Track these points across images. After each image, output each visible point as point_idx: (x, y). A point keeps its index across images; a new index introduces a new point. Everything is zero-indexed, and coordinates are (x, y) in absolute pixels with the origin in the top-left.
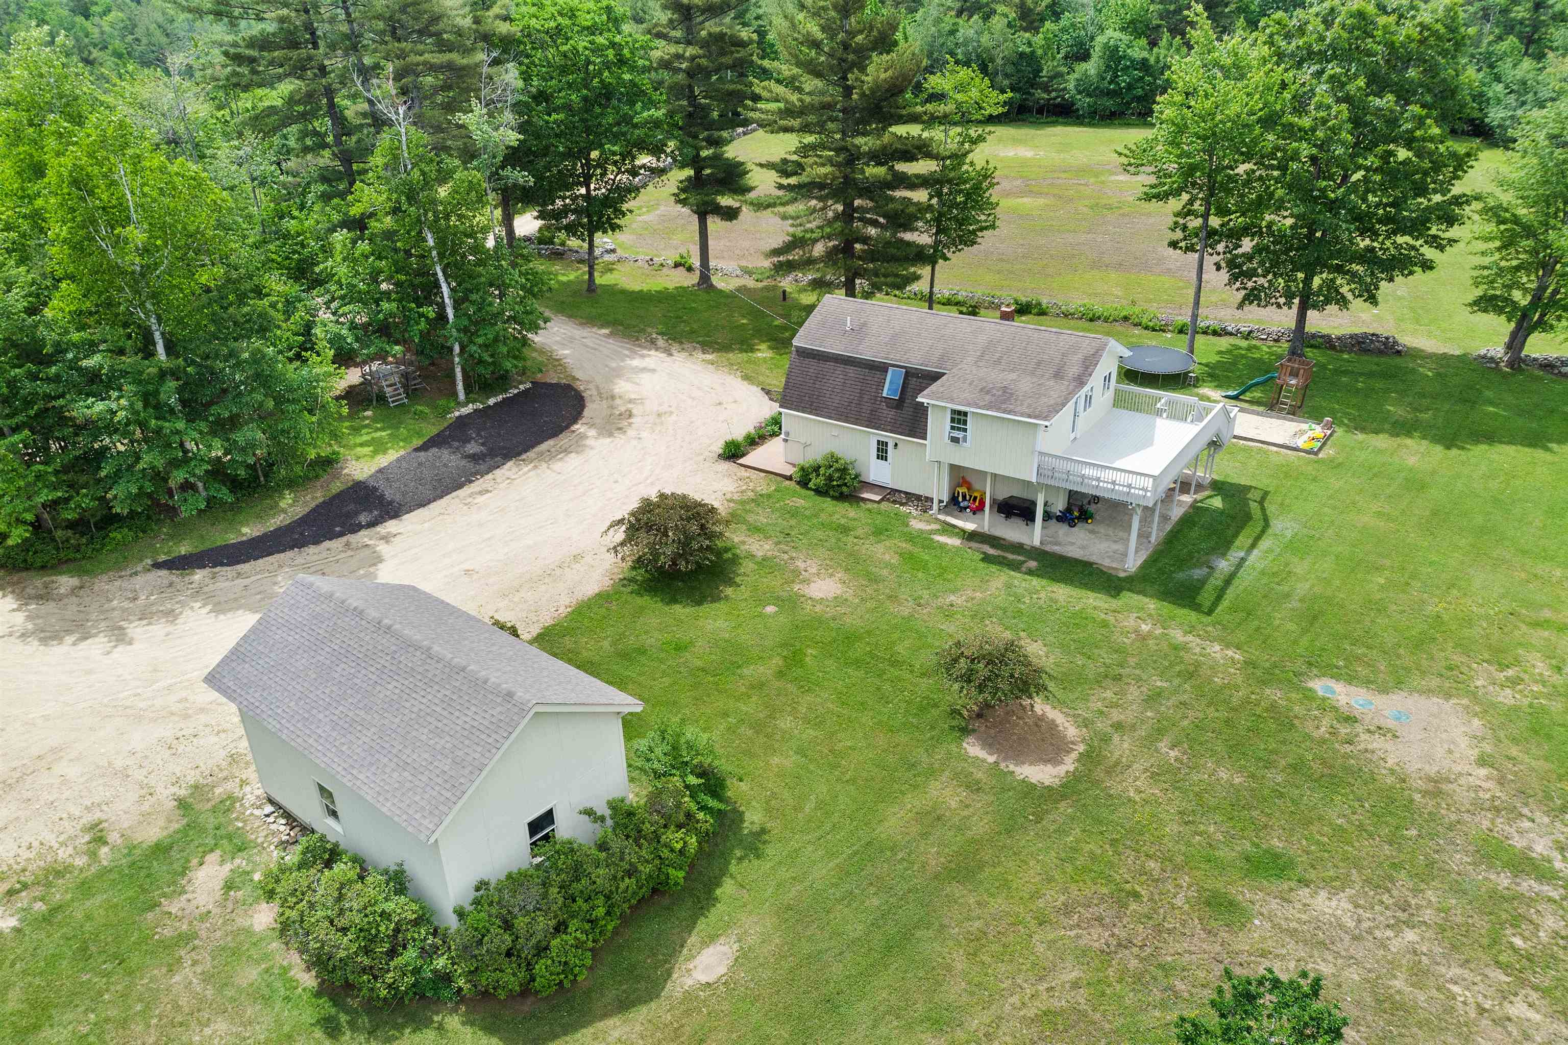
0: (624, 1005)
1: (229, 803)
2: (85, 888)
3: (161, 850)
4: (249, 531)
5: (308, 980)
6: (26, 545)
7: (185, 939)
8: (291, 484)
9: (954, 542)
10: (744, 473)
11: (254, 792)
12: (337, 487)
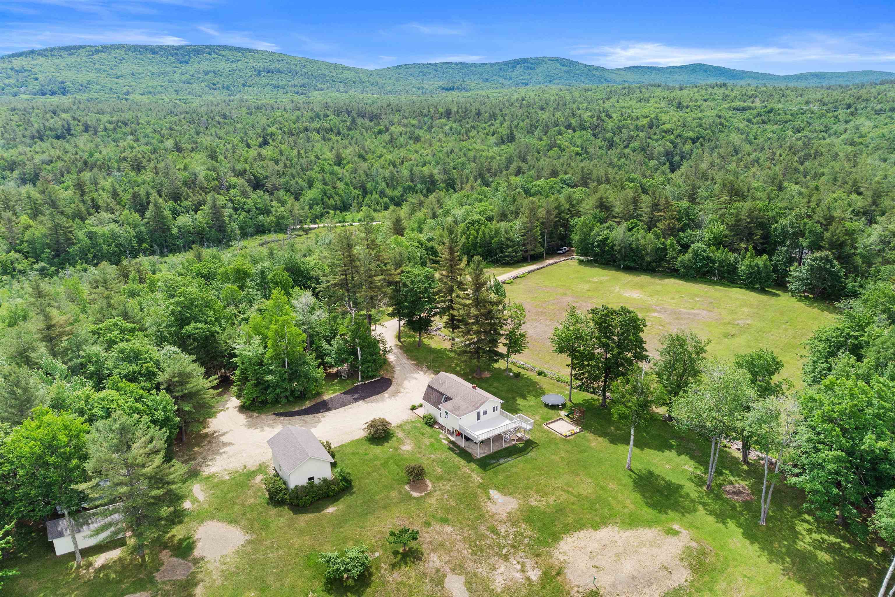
0: (313, 512)
1: (267, 466)
2: (240, 475)
3: (254, 472)
4: (296, 409)
5: (268, 497)
6: (250, 405)
7: (252, 486)
8: (310, 398)
9: (445, 442)
10: (413, 414)
11: (272, 466)
12: (319, 401)
